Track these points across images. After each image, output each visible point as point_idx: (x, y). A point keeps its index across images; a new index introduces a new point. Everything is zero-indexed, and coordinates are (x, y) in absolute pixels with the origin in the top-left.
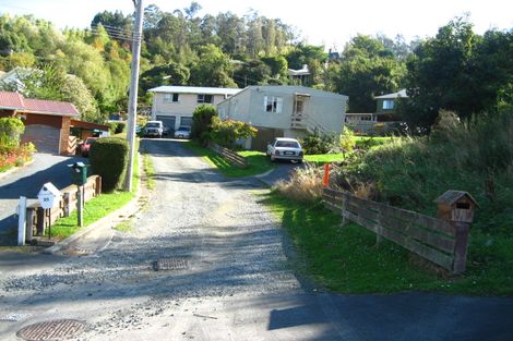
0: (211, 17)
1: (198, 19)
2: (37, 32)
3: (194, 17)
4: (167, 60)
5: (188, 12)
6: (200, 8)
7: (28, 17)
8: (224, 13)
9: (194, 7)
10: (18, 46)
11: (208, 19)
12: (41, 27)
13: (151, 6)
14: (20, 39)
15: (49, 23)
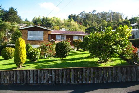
0: (99, 13)
1: (96, 14)
2: (56, 21)
3: (95, 13)
4: (90, 26)
5: (93, 12)
6: (96, 11)
7: (54, 17)
8: (102, 12)
9: (94, 11)
10: (53, 25)
11: (98, 14)
12: (57, 20)
13: (83, 12)
14: (53, 23)
15: (59, 18)
